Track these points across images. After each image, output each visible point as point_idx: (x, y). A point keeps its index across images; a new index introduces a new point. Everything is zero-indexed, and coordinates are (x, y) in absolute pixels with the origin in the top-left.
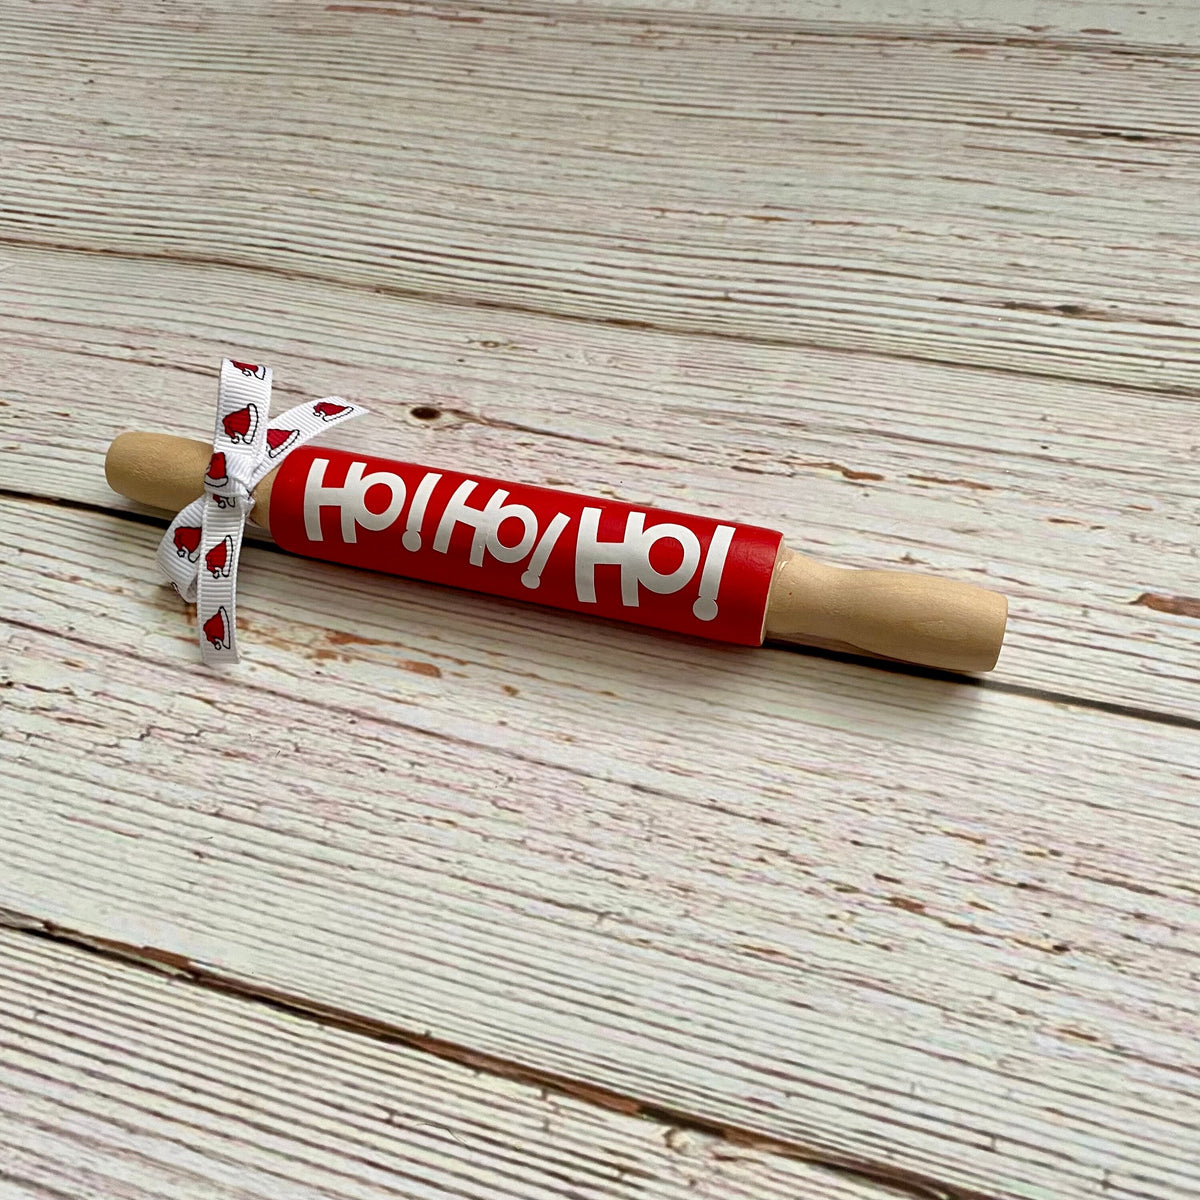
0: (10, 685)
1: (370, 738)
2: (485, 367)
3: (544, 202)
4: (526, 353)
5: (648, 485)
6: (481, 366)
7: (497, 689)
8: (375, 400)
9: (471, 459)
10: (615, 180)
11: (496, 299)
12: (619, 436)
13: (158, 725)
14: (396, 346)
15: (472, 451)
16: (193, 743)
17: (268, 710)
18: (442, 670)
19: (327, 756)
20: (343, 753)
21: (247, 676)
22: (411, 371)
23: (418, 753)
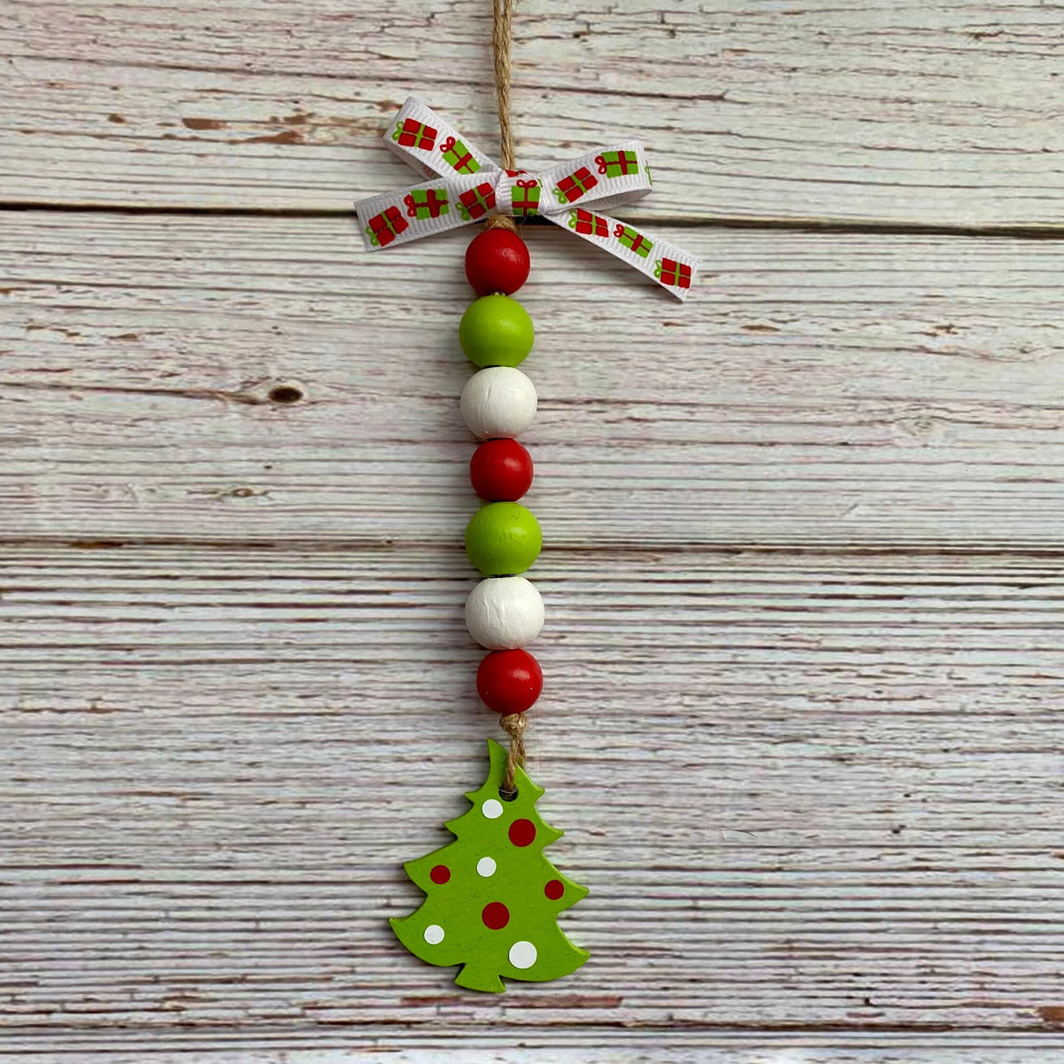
0: (577, 36)
1: (228, 54)
2: (239, 463)
3: (237, 704)
4: (199, 488)
5: (34, 350)
6: (243, 464)
7: (129, 119)
8: (344, 402)
9: (221, 349)
10: (161, 749)
11: (254, 554)
12: (76, 403)
13: (422, 29)
14: (345, 475)
15: (223, 359)
16: (385, 20)
17: (327, 61)
18: (184, 127)
19: (262, 31)
20: (247, 37)
21: (361, 87)
22: (318, 445)
23: (183, 49)
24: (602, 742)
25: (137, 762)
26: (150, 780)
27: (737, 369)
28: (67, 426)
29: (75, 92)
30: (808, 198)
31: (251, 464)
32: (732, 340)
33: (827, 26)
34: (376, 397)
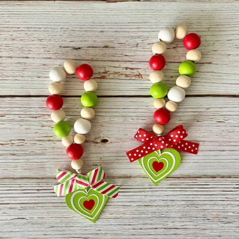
24: (183, 224)
25: (72, 230)
26: (75, 234)
27: (215, 132)
28: (53, 150)
29: (50, 66)
30: (233, 89)
31: (97, 158)
32: (214, 125)
33: (238, 43)
34: (126, 141)
